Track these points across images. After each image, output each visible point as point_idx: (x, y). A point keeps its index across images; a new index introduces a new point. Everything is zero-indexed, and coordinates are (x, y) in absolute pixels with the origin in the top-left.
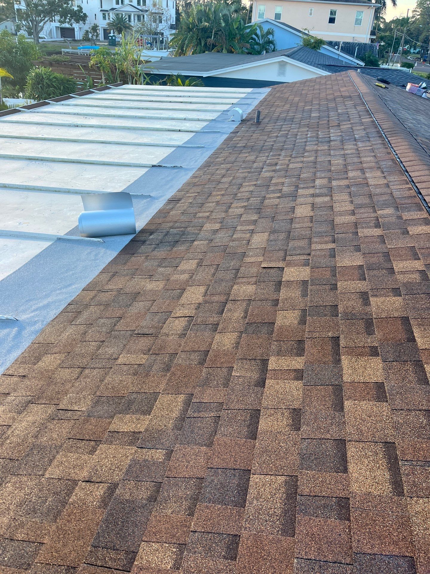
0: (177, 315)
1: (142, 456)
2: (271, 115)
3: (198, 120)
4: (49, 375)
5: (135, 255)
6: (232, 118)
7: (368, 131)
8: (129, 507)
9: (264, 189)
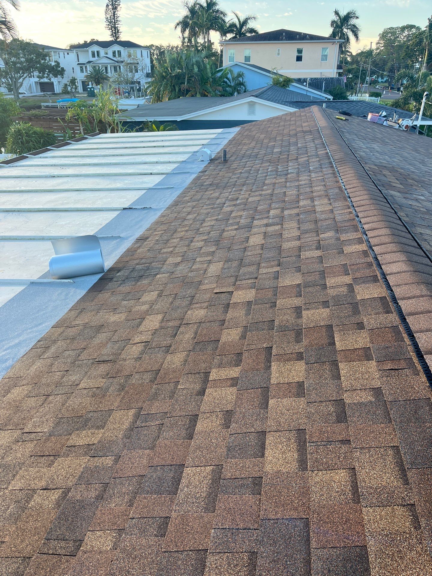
0: (135, 342)
1: (94, 463)
2: (238, 153)
3: (170, 162)
4: (16, 405)
5: (102, 292)
6: (201, 158)
7: (322, 162)
8: (79, 505)
9: (224, 223)
